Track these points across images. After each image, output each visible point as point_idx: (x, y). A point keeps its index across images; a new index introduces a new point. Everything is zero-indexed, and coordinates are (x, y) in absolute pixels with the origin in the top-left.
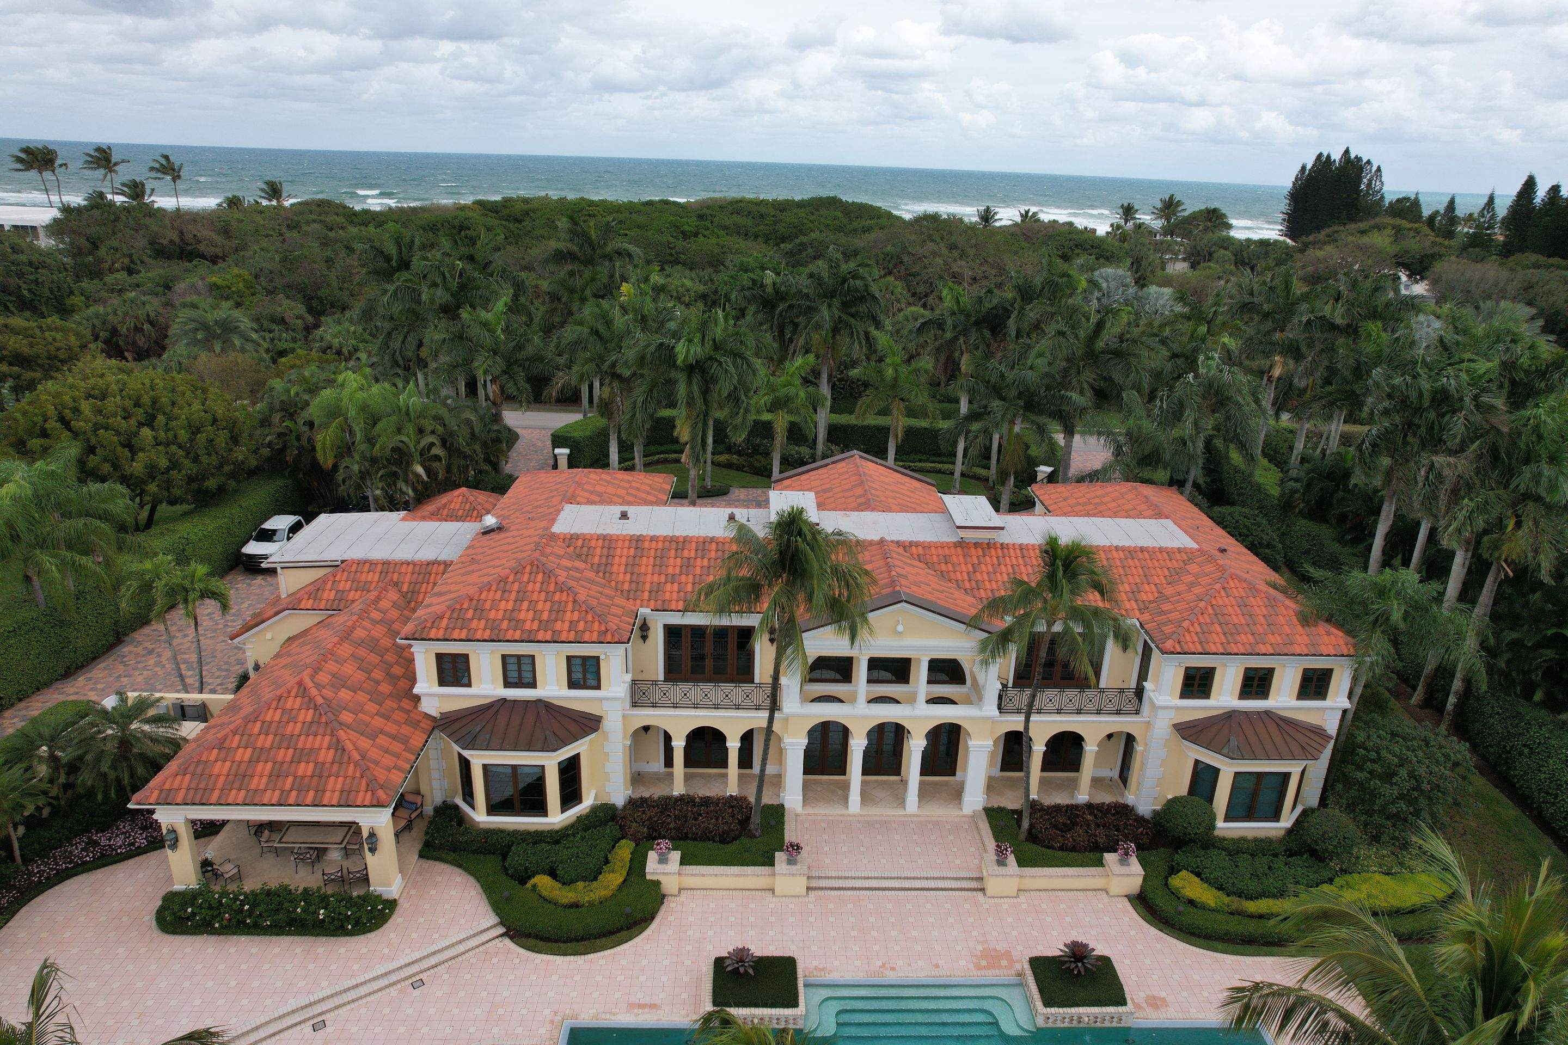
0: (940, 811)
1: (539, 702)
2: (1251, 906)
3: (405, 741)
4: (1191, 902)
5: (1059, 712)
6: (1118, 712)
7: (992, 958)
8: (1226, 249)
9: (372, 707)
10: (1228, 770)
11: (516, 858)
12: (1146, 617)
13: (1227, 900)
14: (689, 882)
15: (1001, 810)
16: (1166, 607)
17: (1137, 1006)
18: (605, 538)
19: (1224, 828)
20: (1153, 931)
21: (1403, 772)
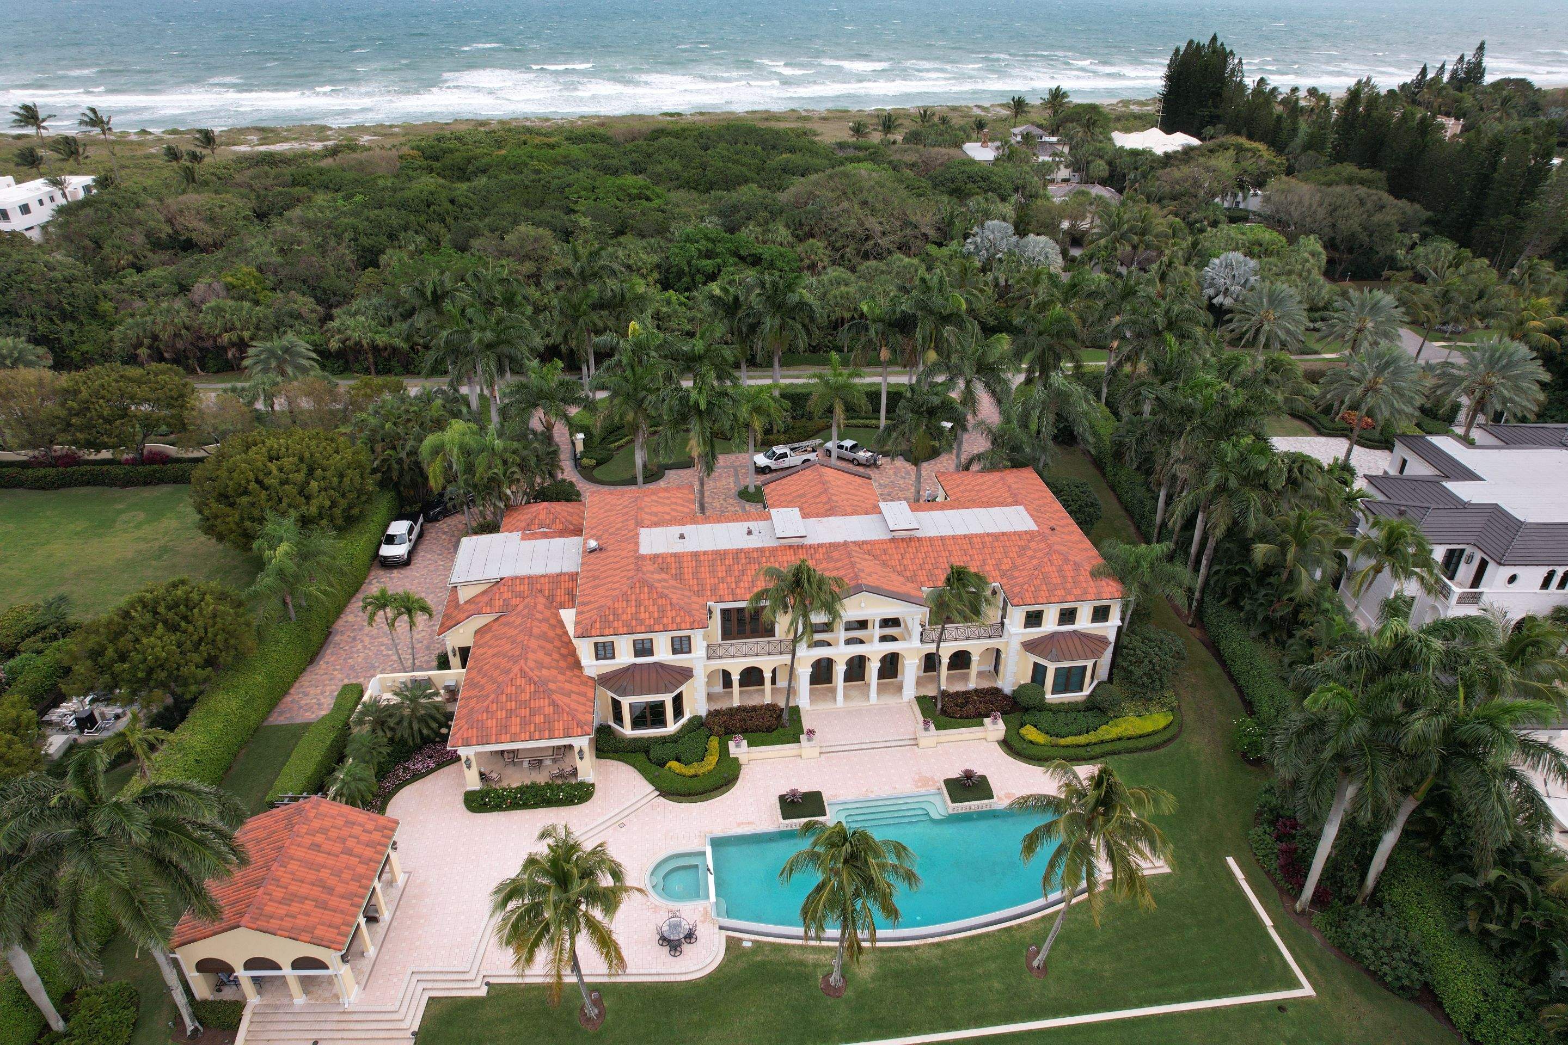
0: (890, 701)
1: (655, 663)
2: (1063, 741)
3: (584, 695)
4: (1031, 742)
5: (956, 640)
6: (990, 637)
7: (924, 781)
8: (1101, 157)
9: (561, 677)
10: (1051, 668)
11: (656, 752)
12: (1004, 581)
13: (1050, 739)
14: (753, 756)
15: (925, 697)
16: (1016, 574)
17: (1000, 799)
18: (675, 555)
19: (1050, 697)
20: (1011, 759)
21: (1146, 661)
